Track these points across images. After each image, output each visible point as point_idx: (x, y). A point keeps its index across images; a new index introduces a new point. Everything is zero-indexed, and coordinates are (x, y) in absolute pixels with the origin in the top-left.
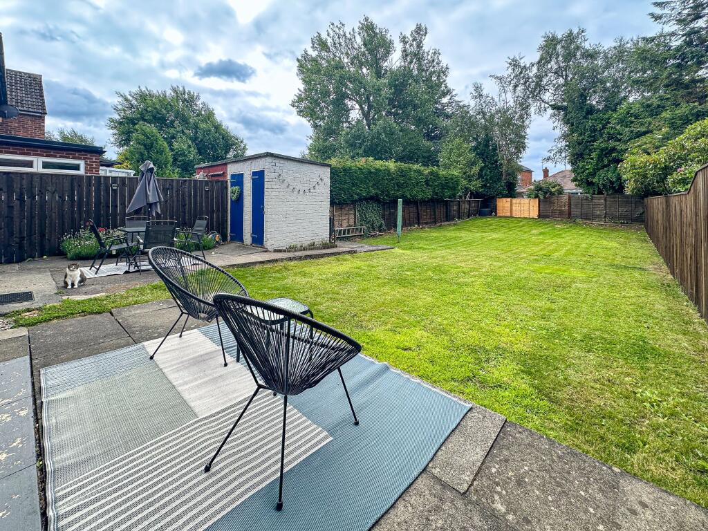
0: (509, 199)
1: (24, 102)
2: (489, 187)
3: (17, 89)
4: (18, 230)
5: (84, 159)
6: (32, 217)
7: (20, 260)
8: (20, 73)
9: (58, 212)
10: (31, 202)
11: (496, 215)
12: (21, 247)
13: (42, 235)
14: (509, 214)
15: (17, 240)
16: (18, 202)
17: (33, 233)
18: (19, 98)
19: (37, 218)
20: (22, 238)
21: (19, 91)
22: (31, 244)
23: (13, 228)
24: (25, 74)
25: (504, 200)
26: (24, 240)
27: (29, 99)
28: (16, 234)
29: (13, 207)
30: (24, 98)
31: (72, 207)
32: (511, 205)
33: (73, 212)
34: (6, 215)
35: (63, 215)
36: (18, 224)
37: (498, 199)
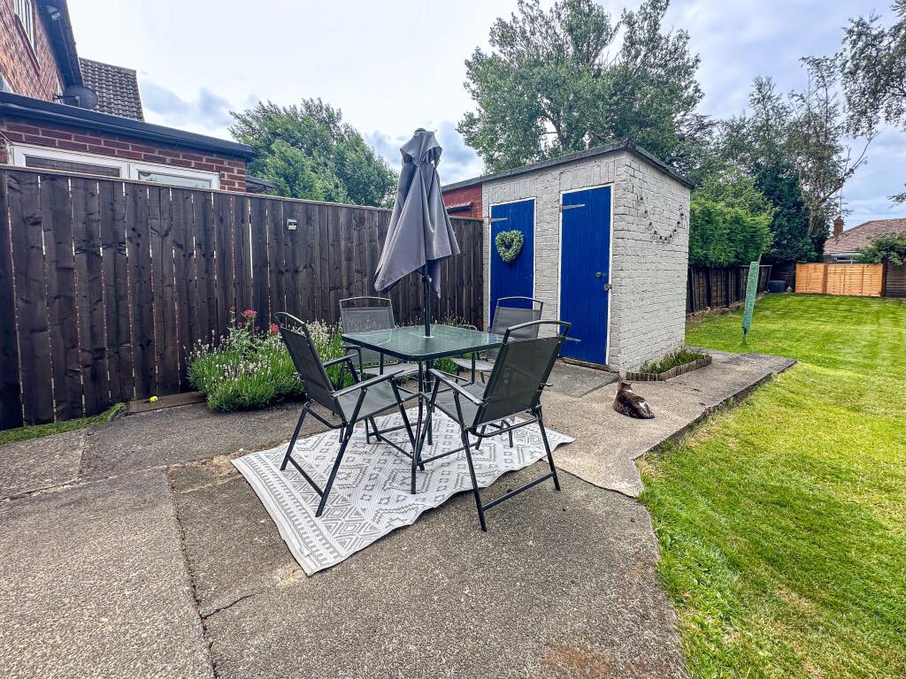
0: (821, 266)
1: (113, 105)
2: (785, 247)
3: (102, 88)
4: (87, 334)
5: (219, 169)
6: (119, 298)
7: (99, 408)
8: (105, 66)
9: (179, 286)
10: (115, 257)
11: (793, 290)
12: (96, 377)
13: (146, 344)
14: (820, 291)
15: (87, 357)
16: (83, 257)
17: (123, 338)
18: (105, 99)
19: (130, 298)
20: (99, 353)
21: (104, 90)
22: (121, 367)
23: (73, 325)
24: (113, 67)
25: (811, 266)
26: (102, 357)
27: (119, 102)
28: (83, 341)
29: (71, 269)
30: (112, 100)
31: (208, 271)
32: (826, 274)
33: (209, 283)
34: (55, 292)
35: (188, 292)
36: (86, 315)
37: (798, 266)
